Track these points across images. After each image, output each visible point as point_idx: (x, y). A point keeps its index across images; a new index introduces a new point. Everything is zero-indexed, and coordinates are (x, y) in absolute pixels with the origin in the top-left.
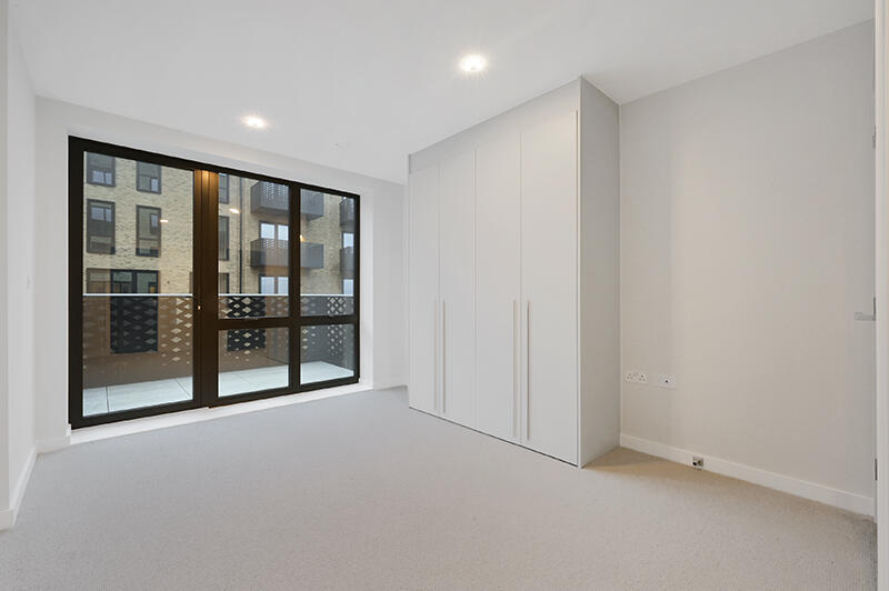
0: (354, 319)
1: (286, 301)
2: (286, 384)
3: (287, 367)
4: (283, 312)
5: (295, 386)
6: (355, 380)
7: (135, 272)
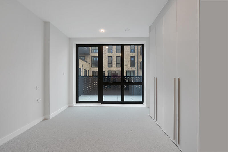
0: (142, 83)
1: (121, 78)
2: (120, 101)
3: (121, 96)
4: (120, 81)
5: (123, 102)
6: (142, 103)
7: (116, 71)
